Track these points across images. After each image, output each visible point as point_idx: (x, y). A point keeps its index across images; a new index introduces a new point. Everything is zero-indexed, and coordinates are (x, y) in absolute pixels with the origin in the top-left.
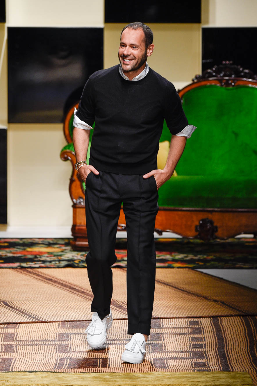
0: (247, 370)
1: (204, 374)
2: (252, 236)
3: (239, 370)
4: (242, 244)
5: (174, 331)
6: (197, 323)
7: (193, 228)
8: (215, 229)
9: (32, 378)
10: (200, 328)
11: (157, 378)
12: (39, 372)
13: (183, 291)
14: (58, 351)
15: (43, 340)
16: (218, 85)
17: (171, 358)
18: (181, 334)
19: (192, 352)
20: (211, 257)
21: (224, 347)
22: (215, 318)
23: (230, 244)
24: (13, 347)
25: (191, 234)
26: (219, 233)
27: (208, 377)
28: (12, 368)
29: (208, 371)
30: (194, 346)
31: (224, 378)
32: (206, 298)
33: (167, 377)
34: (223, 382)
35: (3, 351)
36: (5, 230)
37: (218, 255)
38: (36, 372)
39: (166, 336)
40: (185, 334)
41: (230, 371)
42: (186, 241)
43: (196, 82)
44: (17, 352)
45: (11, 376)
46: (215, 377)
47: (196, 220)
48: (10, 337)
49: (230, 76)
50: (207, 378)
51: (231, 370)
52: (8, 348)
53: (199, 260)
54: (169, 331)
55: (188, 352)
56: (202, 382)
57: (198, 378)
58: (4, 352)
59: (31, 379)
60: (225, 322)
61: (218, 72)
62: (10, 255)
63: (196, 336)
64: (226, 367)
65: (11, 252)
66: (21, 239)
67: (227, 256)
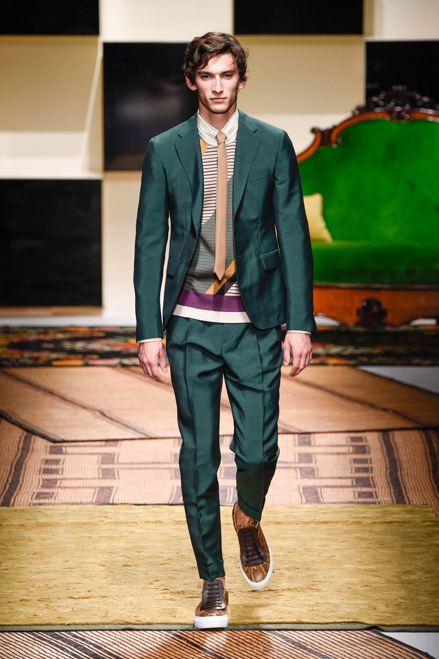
0: (428, 501)
1: (371, 508)
2: (432, 322)
3: (418, 503)
4: (419, 333)
5: (330, 450)
6: (360, 439)
7: (354, 311)
8: (383, 313)
9: (140, 513)
10: (364, 446)
11: (308, 513)
12: (149, 505)
13: (341, 396)
14: (175, 476)
15: (153, 463)
16: (387, 118)
17: (327, 487)
18: (338, 454)
19: (354, 478)
20: (377, 351)
21: (397, 471)
22: (385, 432)
23: (405, 334)
24: (114, 472)
25: (351, 320)
26: (389, 318)
27: (377, 512)
28: (113, 500)
29: (375, 503)
30: (358, 470)
31: (398, 513)
32: (372, 406)
33: (322, 511)
34: (396, 518)
35: (101, 476)
36: (100, 314)
37: (388, 348)
38: (145, 505)
39: (318, 457)
40: (344, 454)
41: (405, 503)
42: (343, 329)
43: (358, 116)
44: (119, 479)
45: (112, 511)
46: (386, 511)
47: (358, 301)
48: (109, 459)
49: (403, 106)
50: (375, 513)
51: (407, 502)
52: (107, 474)
53: (362, 355)
54: (323, 450)
55: (349, 478)
56: (369, 518)
57: (363, 513)
58: (102, 478)
59: (140, 515)
60: (398, 438)
61: (387, 100)
62: (107, 349)
63: (359, 456)
64: (400, 498)
65: (108, 345)
66: (122, 327)
67: (400, 350)
